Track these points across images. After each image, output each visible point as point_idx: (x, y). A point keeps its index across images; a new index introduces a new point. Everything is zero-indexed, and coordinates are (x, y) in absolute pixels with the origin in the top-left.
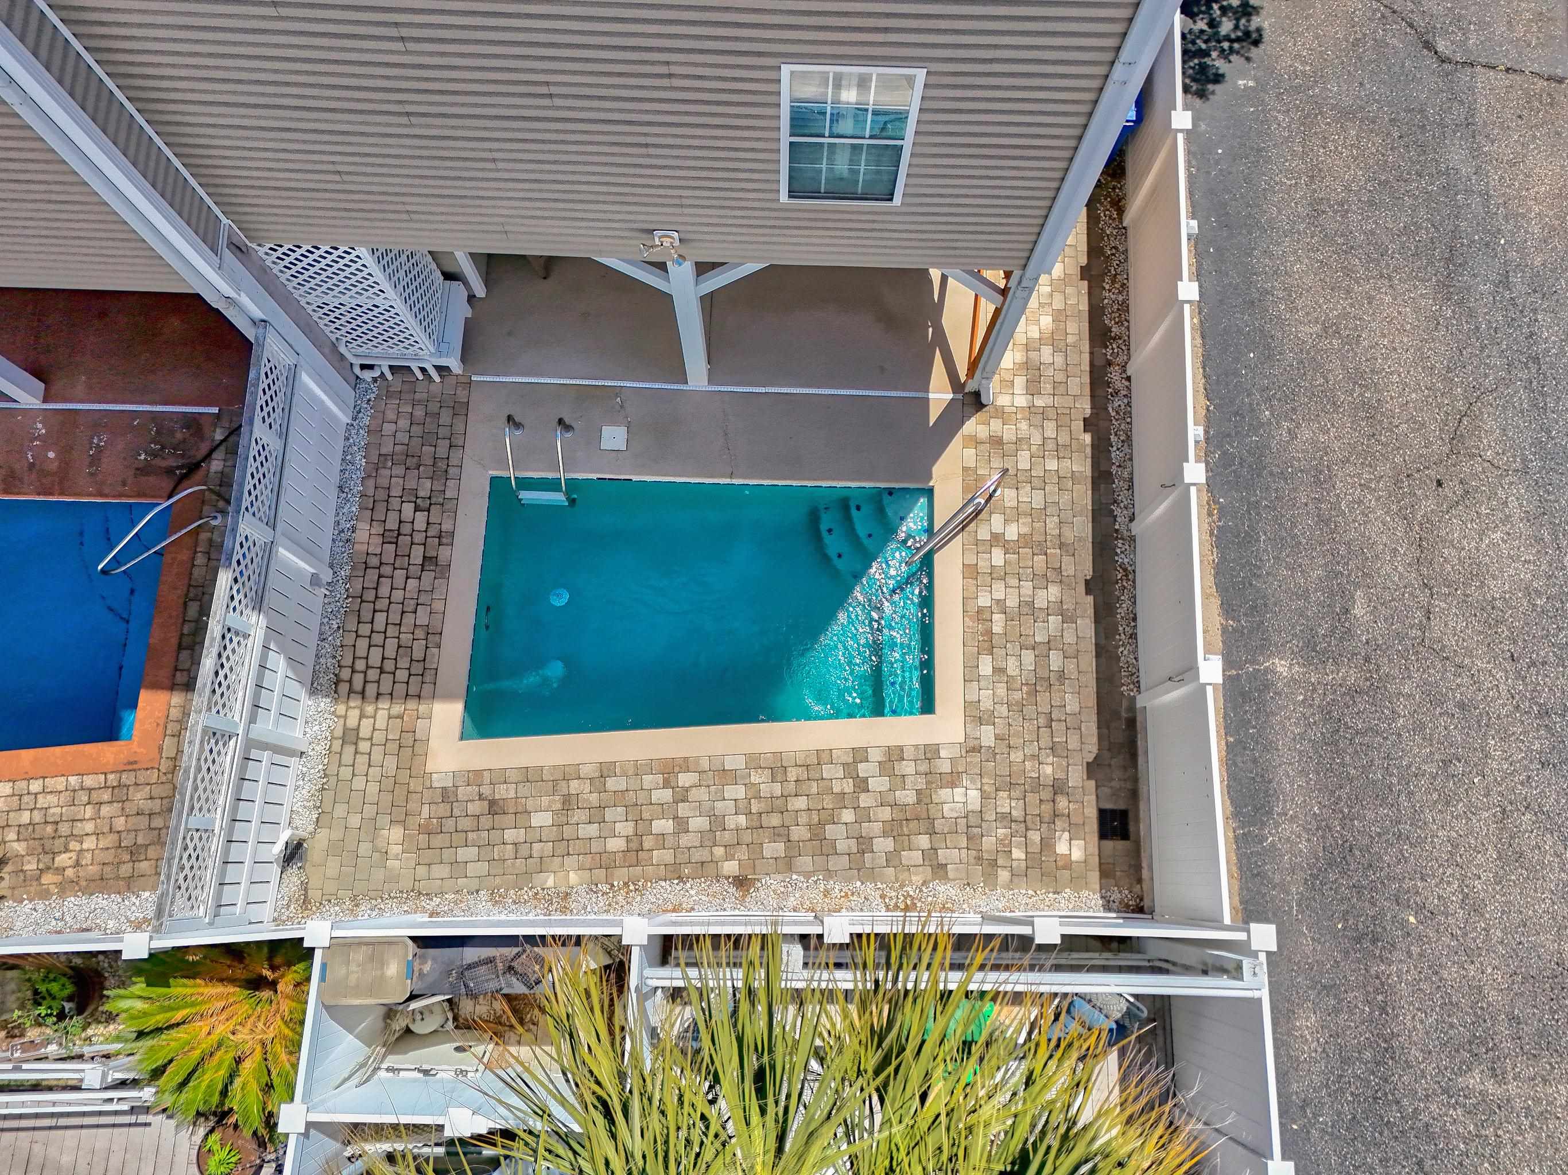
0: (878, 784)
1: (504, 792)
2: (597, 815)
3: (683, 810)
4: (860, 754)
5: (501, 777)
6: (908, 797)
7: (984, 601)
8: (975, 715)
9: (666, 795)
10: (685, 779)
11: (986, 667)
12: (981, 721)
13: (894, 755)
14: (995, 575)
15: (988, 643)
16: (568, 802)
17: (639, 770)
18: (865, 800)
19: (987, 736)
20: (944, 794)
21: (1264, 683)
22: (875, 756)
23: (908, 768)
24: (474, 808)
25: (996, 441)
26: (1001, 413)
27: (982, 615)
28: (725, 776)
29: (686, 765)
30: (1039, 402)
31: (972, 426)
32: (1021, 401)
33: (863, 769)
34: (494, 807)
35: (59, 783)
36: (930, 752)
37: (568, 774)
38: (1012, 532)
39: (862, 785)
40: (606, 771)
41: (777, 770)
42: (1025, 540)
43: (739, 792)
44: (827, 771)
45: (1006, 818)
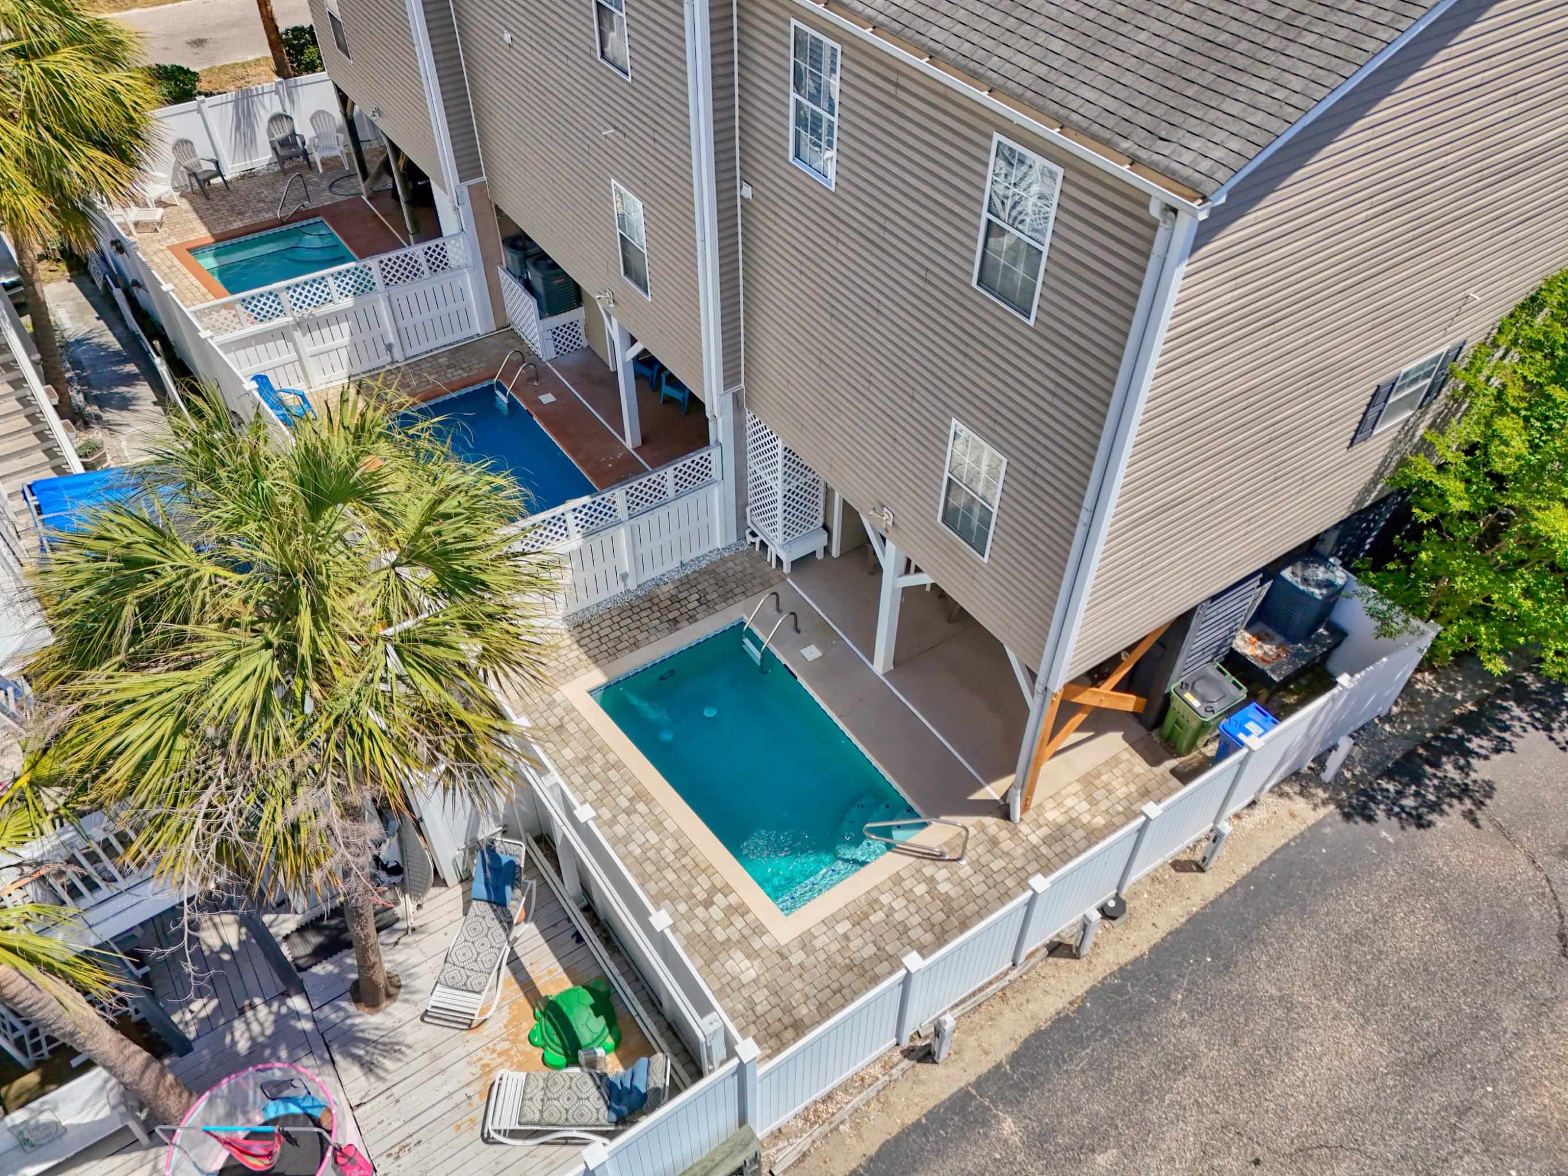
0: (716, 912)
1: (571, 727)
3: (622, 817)
4: (726, 890)
5: (578, 721)
6: (720, 935)
7: (885, 899)
8: (805, 942)
9: (624, 803)
10: (641, 807)
11: (843, 927)
12: (803, 947)
13: (742, 910)
14: (908, 895)
15: (858, 919)
16: (586, 760)
17: (630, 780)
18: (700, 911)
19: (797, 957)
20: (739, 955)
21: (985, 1120)
22: (733, 899)
23: (739, 923)
25: (994, 842)
26: (1015, 833)
27: (873, 904)
28: (659, 825)
30: (1044, 849)
31: (991, 823)
32: (1034, 839)
33: (719, 898)
34: (560, 728)
36: (759, 930)
37: (603, 749)
38: (944, 888)
39: (708, 903)
40: (618, 765)
41: (682, 851)
42: (946, 899)
43: (653, 838)
44: (703, 879)
45: (752, 1005)
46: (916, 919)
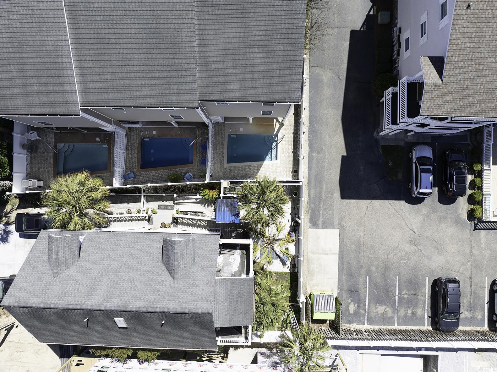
2: (242, 171)
3: (251, 171)
5: (231, 167)
8: (282, 160)
9: (249, 169)
10: (251, 167)
11: (283, 155)
15: (284, 152)
16: (239, 170)
17: (246, 166)
18: (270, 169)
19: (283, 162)
20: (278, 168)
21: (312, 156)
22: (271, 165)
23: (274, 166)
24: (229, 170)
26: (285, 126)
27: (283, 149)
29: (251, 166)
30: (290, 124)
31: (283, 128)
32: (288, 124)
34: (231, 170)
35: (186, 168)
36: (277, 164)
37: (238, 167)
39: (269, 168)
40: (242, 167)
42: (288, 141)
46: (288, 146)
